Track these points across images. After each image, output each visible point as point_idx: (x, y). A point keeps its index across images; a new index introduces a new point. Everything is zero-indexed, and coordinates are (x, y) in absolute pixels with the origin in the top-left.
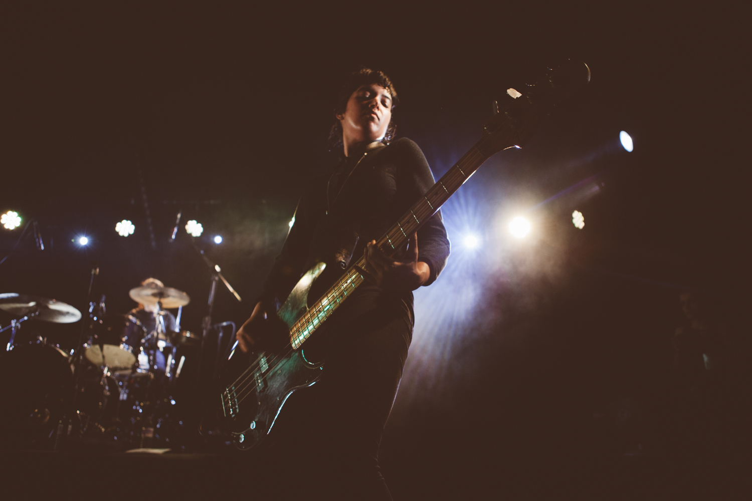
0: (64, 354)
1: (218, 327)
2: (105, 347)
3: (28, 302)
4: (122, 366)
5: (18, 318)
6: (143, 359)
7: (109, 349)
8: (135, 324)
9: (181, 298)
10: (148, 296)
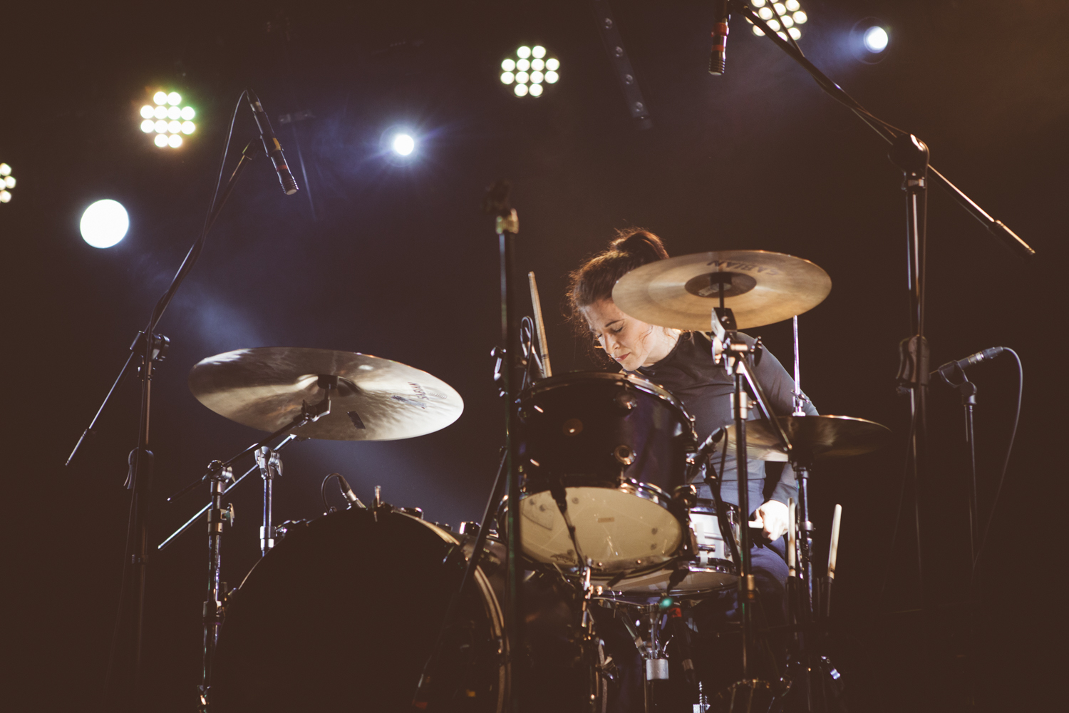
0: (445, 536)
1: (956, 375)
2: (571, 493)
3: (293, 379)
4: (638, 554)
5: (269, 440)
6: (704, 526)
7: (585, 500)
8: (654, 397)
9: (799, 286)
10: (674, 294)
